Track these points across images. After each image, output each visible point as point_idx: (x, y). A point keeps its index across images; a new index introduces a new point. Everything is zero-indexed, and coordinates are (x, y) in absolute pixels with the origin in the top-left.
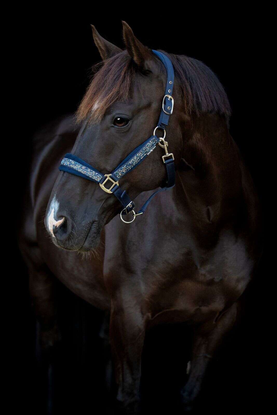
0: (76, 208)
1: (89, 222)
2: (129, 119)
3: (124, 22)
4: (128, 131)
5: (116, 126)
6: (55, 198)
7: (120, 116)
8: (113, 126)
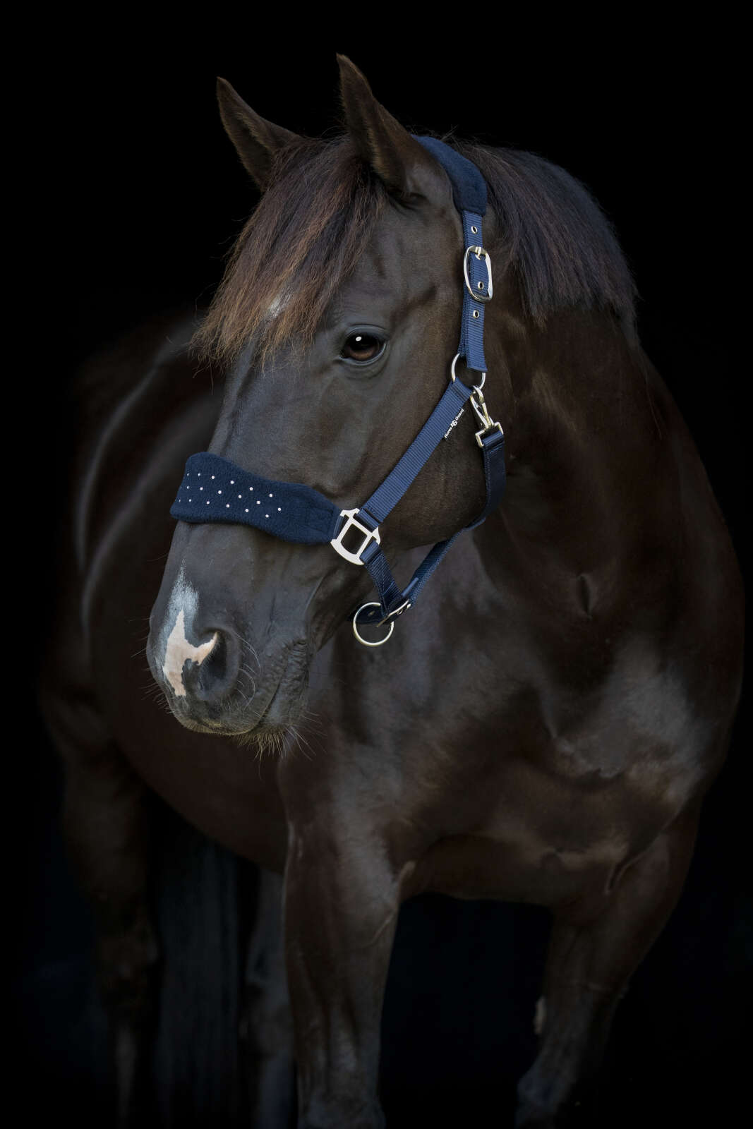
0: (246, 602)
1: (284, 646)
2: (385, 337)
3: (344, 58)
4: (381, 372)
5: (348, 361)
6: (181, 577)
7: (360, 332)
8: (339, 362)
